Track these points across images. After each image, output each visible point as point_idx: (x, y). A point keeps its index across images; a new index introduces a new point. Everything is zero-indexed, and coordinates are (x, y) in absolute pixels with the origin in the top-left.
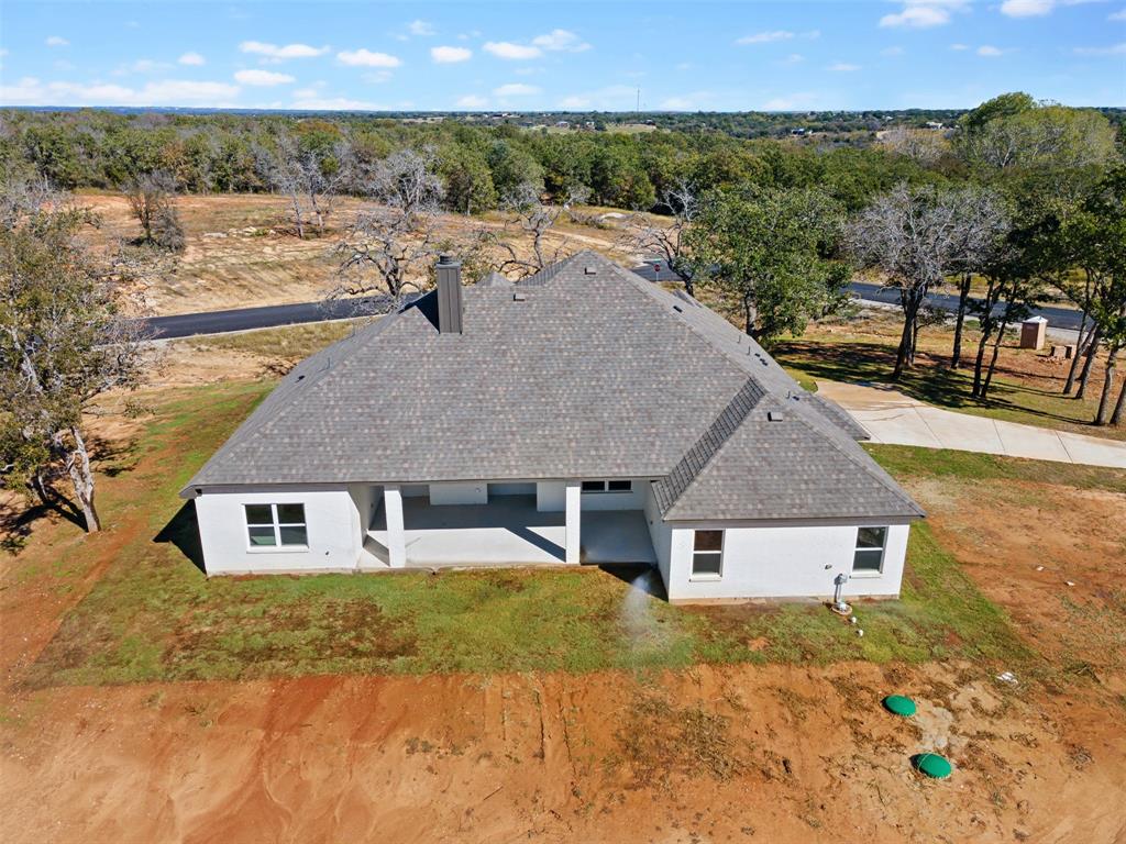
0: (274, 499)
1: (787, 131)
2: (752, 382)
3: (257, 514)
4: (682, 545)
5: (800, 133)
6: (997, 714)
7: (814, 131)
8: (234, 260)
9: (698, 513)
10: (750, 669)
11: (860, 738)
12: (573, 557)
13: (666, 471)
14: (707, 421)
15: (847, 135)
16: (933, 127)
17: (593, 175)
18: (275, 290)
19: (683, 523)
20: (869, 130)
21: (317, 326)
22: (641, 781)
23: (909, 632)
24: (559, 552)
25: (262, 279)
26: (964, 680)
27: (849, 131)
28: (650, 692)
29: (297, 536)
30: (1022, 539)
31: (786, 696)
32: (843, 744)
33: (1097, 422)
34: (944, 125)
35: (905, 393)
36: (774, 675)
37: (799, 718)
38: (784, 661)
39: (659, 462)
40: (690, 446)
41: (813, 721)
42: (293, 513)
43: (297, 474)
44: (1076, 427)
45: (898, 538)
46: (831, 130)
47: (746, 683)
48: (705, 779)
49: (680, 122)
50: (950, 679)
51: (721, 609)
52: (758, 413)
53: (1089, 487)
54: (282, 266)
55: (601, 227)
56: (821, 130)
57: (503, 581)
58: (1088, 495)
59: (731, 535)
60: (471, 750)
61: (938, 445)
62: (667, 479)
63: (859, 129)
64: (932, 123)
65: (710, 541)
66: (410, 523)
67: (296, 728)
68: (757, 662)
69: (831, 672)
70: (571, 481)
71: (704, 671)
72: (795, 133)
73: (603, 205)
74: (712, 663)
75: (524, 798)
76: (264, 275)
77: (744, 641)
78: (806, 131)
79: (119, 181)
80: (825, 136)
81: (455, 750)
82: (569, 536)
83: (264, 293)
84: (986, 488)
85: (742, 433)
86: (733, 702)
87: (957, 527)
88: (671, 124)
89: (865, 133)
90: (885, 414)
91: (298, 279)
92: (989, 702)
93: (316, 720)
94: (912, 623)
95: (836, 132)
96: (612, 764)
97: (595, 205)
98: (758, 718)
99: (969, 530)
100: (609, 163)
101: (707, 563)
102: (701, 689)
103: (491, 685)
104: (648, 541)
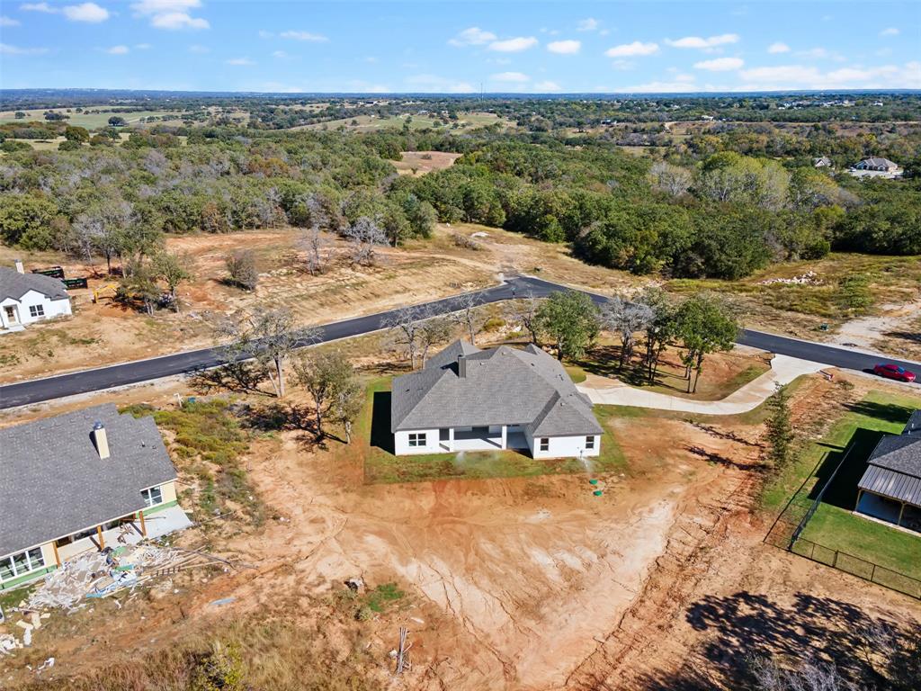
0: (417, 432)
1: (598, 121)
2: (557, 392)
3: (412, 437)
4: (537, 443)
5: (608, 123)
6: (617, 483)
7: (619, 121)
8: (286, 295)
9: (542, 434)
10: (556, 475)
11: (582, 489)
12: (504, 447)
13: (532, 421)
14: (543, 405)
15: (643, 125)
16: (707, 119)
17: (464, 202)
18: (313, 313)
19: (538, 437)
20: (659, 121)
21: (351, 339)
22: (530, 499)
23: (600, 465)
24: (500, 446)
25: (303, 307)
26: (611, 476)
27: (645, 122)
28: (530, 481)
29: (423, 443)
30: (641, 438)
31: (565, 481)
32: (578, 490)
33: (688, 392)
34: (715, 118)
35: (621, 380)
36: (563, 476)
37: (568, 486)
38: (565, 473)
39: (530, 418)
40: (539, 413)
41: (572, 486)
42: (423, 436)
43: (425, 425)
44: (680, 394)
45: (597, 439)
46: (631, 121)
47: (555, 479)
48: (545, 499)
49: (515, 111)
50: (608, 476)
51: (548, 461)
52: (558, 403)
53: (671, 419)
54: (311, 297)
55: (475, 249)
56: (623, 121)
57: (484, 455)
58: (669, 422)
59: (551, 439)
60: (488, 495)
61: (626, 404)
62: (532, 424)
63: (652, 121)
64: (706, 117)
65: (545, 441)
66: (456, 438)
67: (443, 491)
68: (558, 473)
69: (578, 475)
70: (504, 425)
71: (544, 476)
72: (604, 123)
73: (471, 222)
74: (546, 474)
75: (504, 503)
76: (304, 303)
77: (555, 469)
78: (612, 121)
79: (179, 228)
80: (626, 127)
81: (484, 495)
82: (503, 441)
83: (309, 315)
84: (636, 421)
85: (553, 410)
86: (552, 483)
87: (622, 435)
88: (508, 112)
89: (656, 125)
90: (610, 390)
91: (322, 305)
92: (616, 480)
93: (446, 490)
94: (602, 463)
95: (634, 123)
96: (522, 496)
97: (466, 222)
98: (557, 486)
99: (626, 436)
100: (475, 195)
101: (544, 448)
102: (543, 480)
103: (489, 481)
104: (526, 442)
